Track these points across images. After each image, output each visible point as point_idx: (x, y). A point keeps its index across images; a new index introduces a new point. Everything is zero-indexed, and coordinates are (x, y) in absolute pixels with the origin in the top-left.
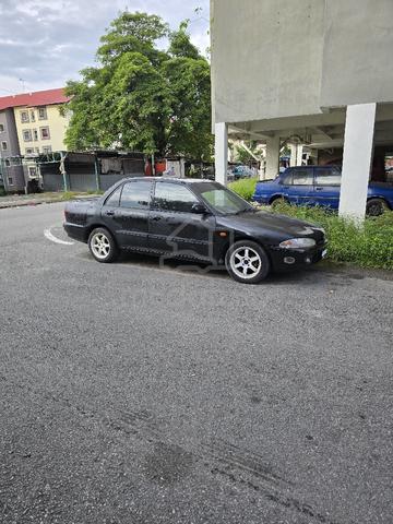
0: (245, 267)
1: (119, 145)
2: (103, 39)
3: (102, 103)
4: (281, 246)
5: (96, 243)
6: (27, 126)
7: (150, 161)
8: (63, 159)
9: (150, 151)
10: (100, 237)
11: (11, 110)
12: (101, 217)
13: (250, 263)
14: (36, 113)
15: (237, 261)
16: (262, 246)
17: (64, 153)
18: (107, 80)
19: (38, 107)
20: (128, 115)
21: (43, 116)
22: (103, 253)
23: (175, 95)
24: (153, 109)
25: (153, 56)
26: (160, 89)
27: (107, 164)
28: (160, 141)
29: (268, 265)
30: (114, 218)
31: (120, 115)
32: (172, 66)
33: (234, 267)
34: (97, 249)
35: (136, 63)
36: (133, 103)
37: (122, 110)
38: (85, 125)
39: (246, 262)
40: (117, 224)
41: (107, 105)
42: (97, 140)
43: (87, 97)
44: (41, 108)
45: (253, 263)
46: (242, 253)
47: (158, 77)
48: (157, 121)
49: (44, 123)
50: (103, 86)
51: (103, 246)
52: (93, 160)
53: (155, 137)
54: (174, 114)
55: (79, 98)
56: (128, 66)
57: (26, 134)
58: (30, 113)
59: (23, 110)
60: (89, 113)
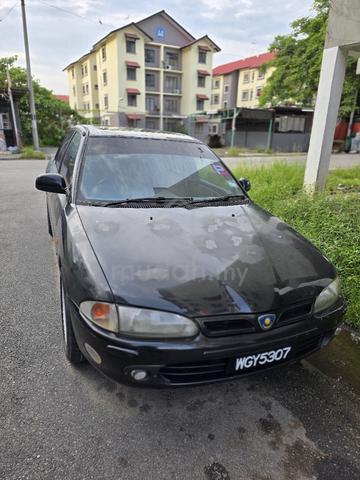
3: (304, 56)
6: (246, 87)
8: (235, 115)
11: (237, 72)
14: (257, 73)
17: (238, 109)
19: (258, 68)
21: (262, 76)
38: (281, 81)
43: (290, 51)
49: (260, 83)
55: (282, 52)
57: (245, 94)
58: (251, 74)
59: (247, 71)
60: (288, 68)
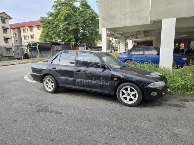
0: (128, 98)
1: (61, 41)
2: (55, 2)
3: (54, 25)
4: (150, 86)
5: (47, 83)
6: (25, 34)
7: (73, 46)
8: (38, 45)
9: (72, 43)
10: (49, 80)
11: (19, 28)
12: (50, 70)
13: (131, 95)
14: (29, 29)
15: (123, 94)
16: (138, 86)
17: (38, 43)
18: (56, 16)
19: (30, 27)
20: (64, 29)
21: (31, 30)
22: (50, 88)
23: (82, 22)
24: (74, 27)
25: (74, 8)
26: (77, 20)
27: (56, 47)
28: (77, 39)
29: (142, 97)
30: (56, 71)
31: (61, 29)
32: (81, 12)
33: (122, 97)
34: (47, 86)
35: (67, 10)
36: (66, 25)
37: (62, 27)
38: (48, 33)
39: (129, 95)
40: (58, 74)
41: (56, 26)
42: (52, 39)
43: (48, 23)
44: (31, 27)
45: (133, 95)
46: (126, 89)
47: (76, 16)
48: (76, 32)
49: (32, 33)
50: (55, 19)
51: (51, 85)
52: (50, 46)
53: (74, 38)
54: (82, 29)
55: (45, 23)
56: (64, 12)
57: (25, 37)
58: (26, 29)
59: (24, 28)
60: (49, 29)
